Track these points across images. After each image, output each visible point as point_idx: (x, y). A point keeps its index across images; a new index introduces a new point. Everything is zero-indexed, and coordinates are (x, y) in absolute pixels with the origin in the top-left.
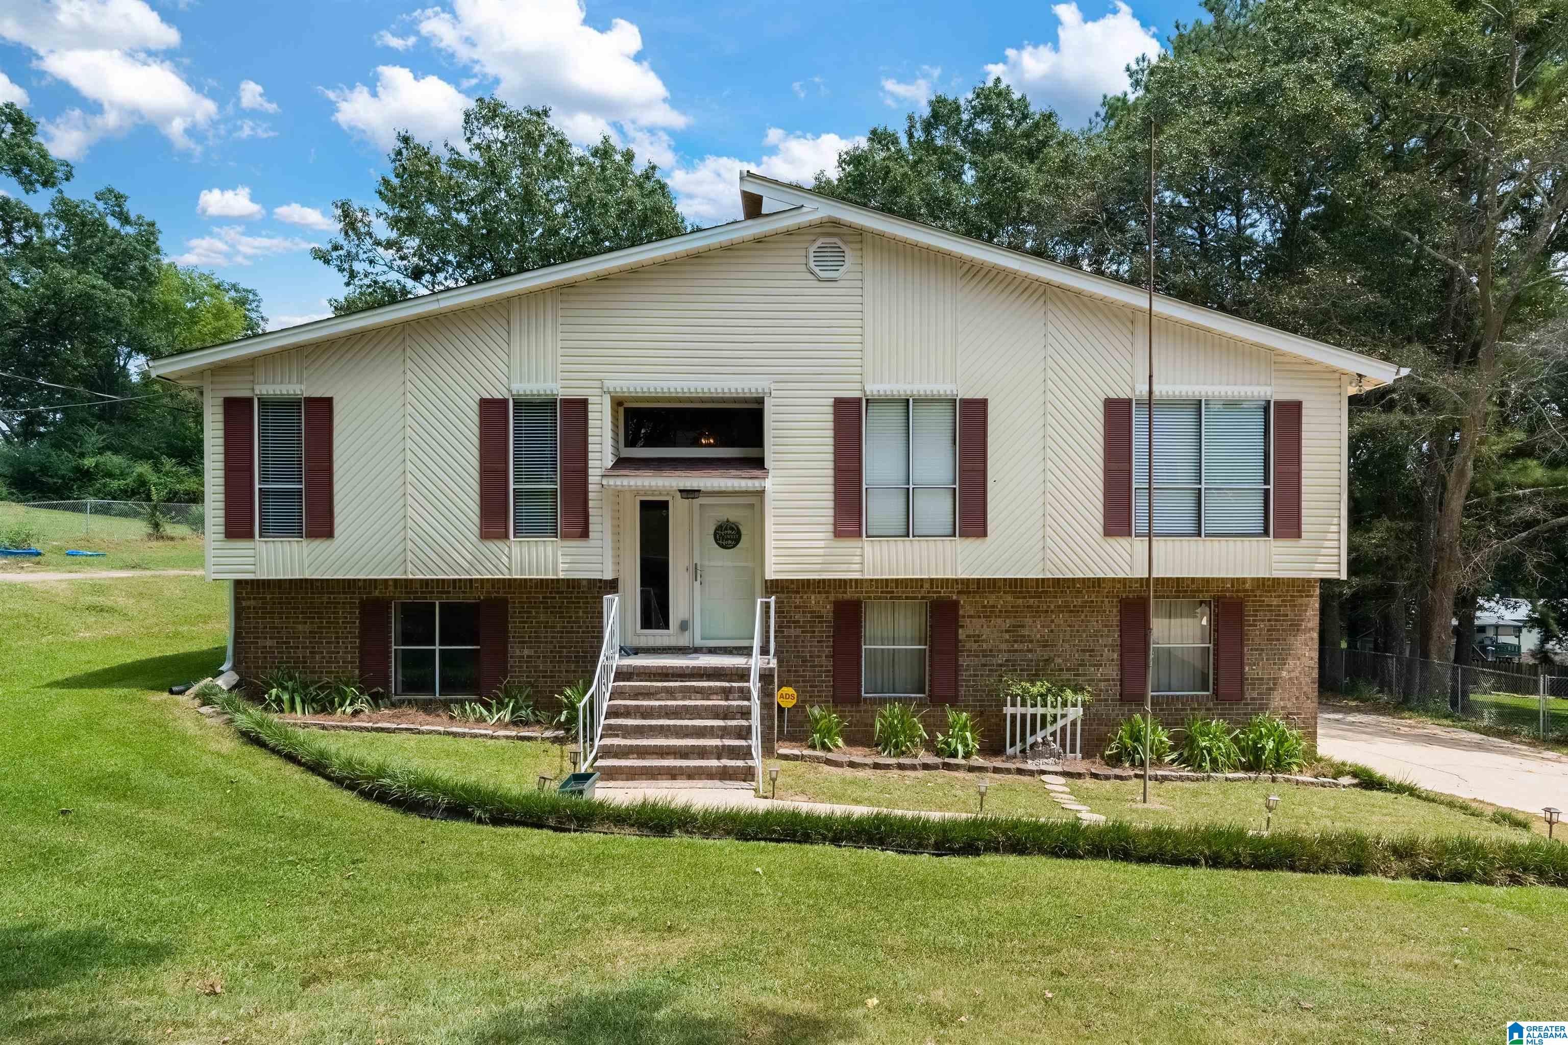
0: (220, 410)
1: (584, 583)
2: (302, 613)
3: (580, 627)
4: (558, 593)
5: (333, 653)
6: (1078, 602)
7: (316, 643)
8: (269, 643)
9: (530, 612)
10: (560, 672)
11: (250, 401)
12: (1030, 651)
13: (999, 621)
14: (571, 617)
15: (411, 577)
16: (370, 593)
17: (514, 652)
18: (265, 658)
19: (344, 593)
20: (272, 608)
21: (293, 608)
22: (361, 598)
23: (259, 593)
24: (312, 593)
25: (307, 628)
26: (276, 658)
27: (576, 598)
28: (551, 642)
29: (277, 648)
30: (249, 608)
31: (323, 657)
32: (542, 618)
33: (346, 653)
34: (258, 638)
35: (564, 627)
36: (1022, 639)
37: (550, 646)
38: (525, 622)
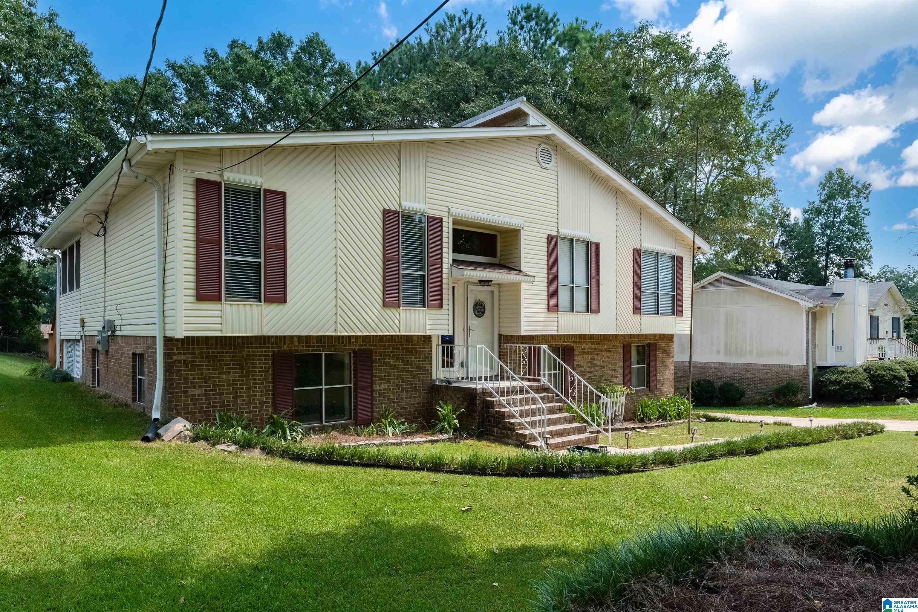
0: (192, 188)
1: (415, 338)
2: (226, 365)
3: (413, 368)
4: (401, 345)
5: (252, 396)
6: (611, 346)
7: (238, 389)
8: (197, 391)
9: (385, 359)
10: (402, 398)
11: (219, 184)
12: (596, 371)
13: (587, 356)
14: (408, 361)
15: (339, 334)
16: (280, 347)
17: (376, 387)
18: (195, 404)
19: (260, 348)
20: (200, 361)
21: (219, 361)
22: (274, 352)
23: (189, 349)
24: (235, 348)
25: (231, 377)
26: (203, 404)
27: (411, 348)
28: (397, 379)
29: (205, 395)
30: (180, 362)
31: (244, 400)
32: (392, 361)
33: (261, 395)
34: (189, 387)
35: (404, 368)
36: (594, 366)
37: (396, 381)
38: (382, 366)
